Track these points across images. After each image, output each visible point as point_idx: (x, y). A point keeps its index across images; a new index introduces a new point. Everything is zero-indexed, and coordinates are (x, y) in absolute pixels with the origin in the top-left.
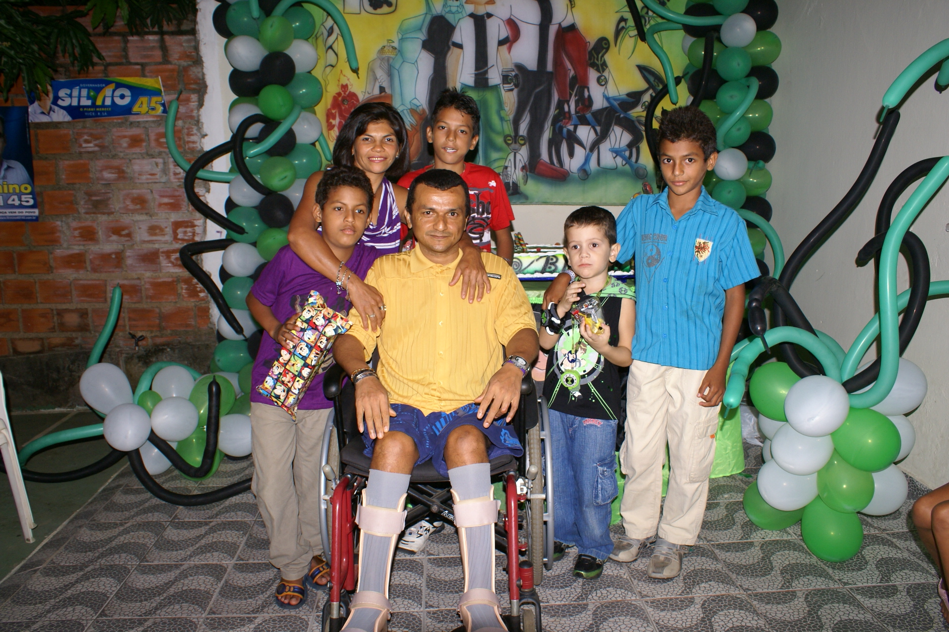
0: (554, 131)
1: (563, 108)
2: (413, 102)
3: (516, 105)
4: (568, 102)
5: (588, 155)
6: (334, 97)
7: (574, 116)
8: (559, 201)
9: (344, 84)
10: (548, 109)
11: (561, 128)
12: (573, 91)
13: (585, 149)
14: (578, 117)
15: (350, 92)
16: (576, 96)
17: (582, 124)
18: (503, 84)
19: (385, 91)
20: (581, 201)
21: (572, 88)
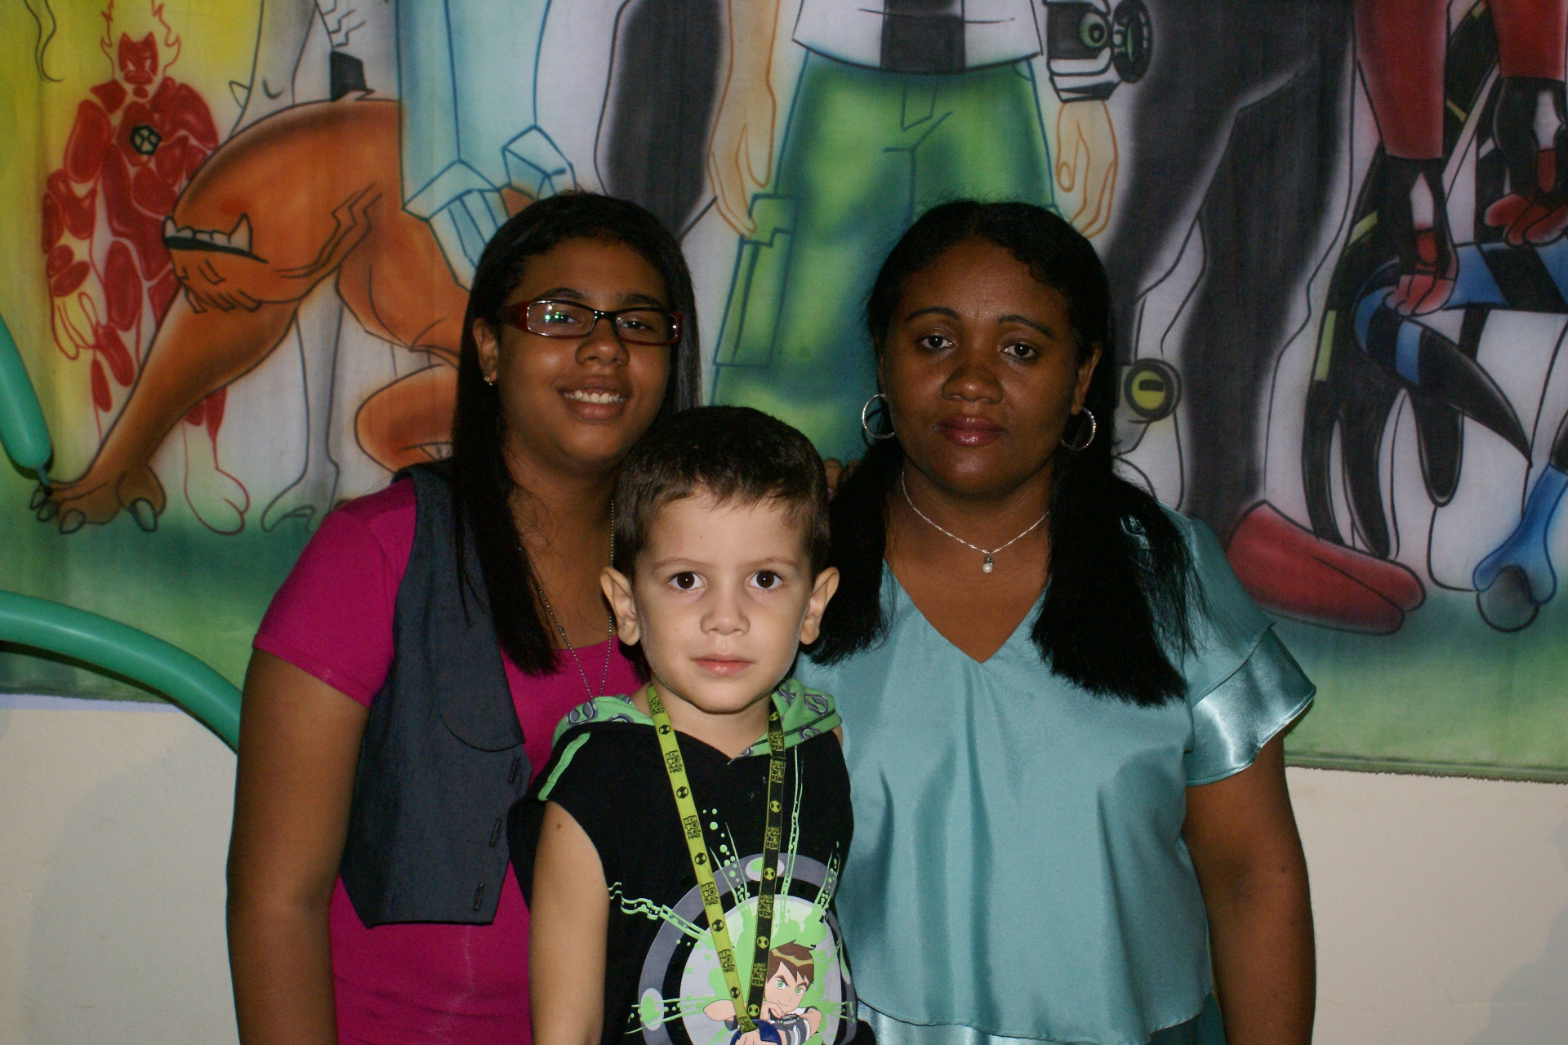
0: (1344, 335)
1: (1405, 207)
2: (513, 147)
3: (1122, 182)
4: (1434, 171)
5: (1543, 483)
6: (85, 107)
7: (1468, 256)
8: (1355, 747)
9: (137, 36)
10: (1315, 208)
11: (1387, 325)
12: (1467, 110)
13: (1525, 448)
14: (1491, 259)
15: (167, 82)
16: (1482, 134)
17: (1513, 303)
18: (1053, 54)
19: (360, 85)
20: (1485, 755)
21: (1461, 89)
